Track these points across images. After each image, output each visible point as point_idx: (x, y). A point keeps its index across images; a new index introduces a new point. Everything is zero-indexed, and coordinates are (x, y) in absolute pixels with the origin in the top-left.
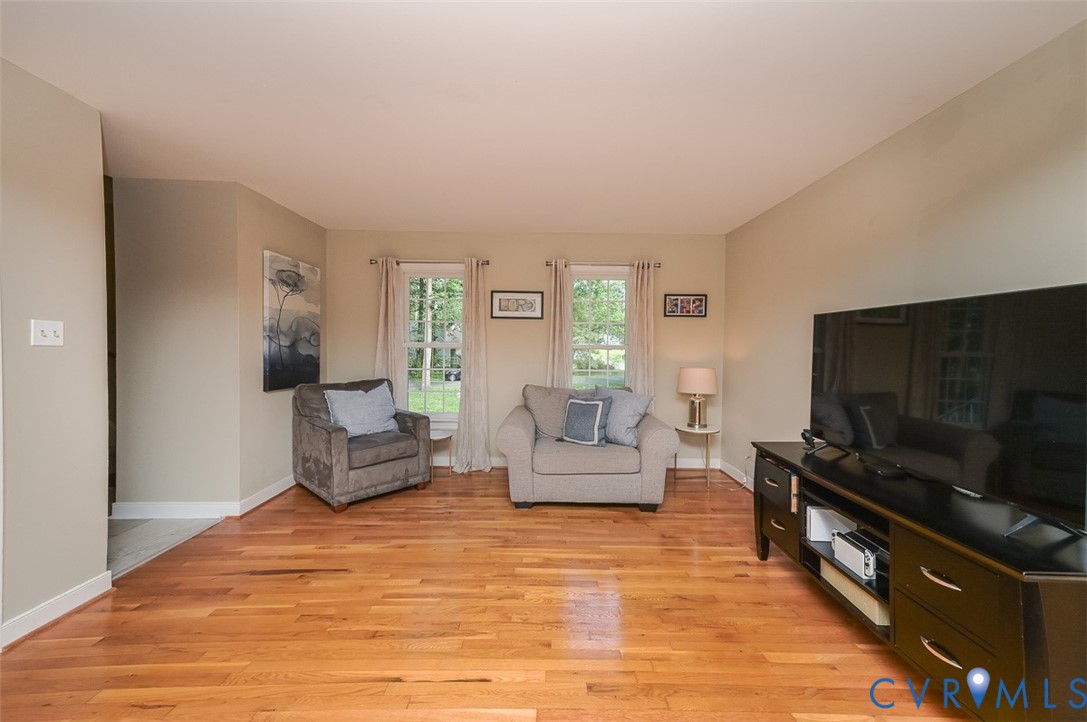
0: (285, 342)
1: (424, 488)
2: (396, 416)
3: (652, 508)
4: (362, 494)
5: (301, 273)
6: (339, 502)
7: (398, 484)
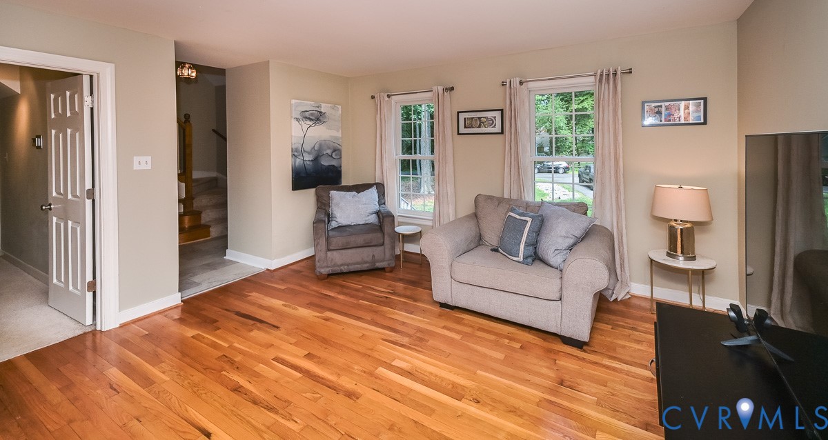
0: (308, 158)
1: (391, 271)
2: (378, 213)
3: (577, 344)
4: (337, 269)
5: (323, 110)
6: (320, 272)
7: (365, 267)
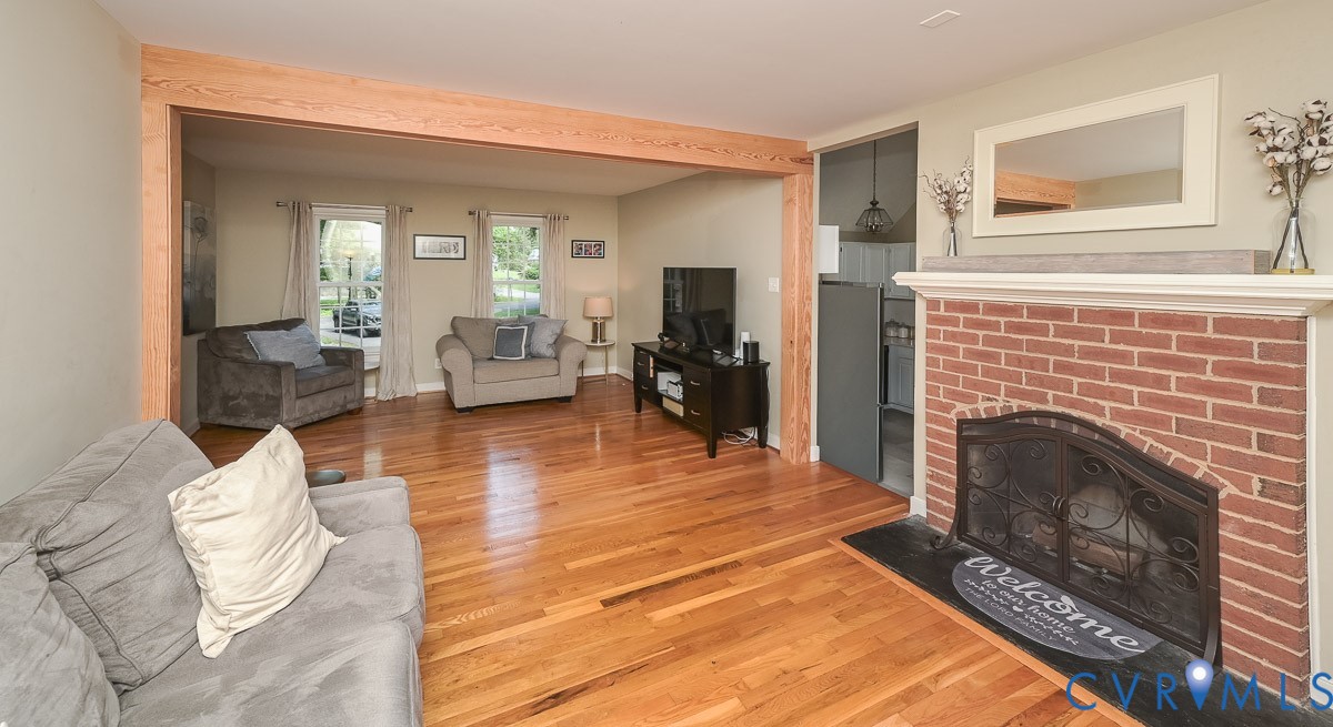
1: (358, 413)
2: (322, 352)
3: (567, 399)
4: (308, 420)
5: (206, 218)
7: (337, 410)
